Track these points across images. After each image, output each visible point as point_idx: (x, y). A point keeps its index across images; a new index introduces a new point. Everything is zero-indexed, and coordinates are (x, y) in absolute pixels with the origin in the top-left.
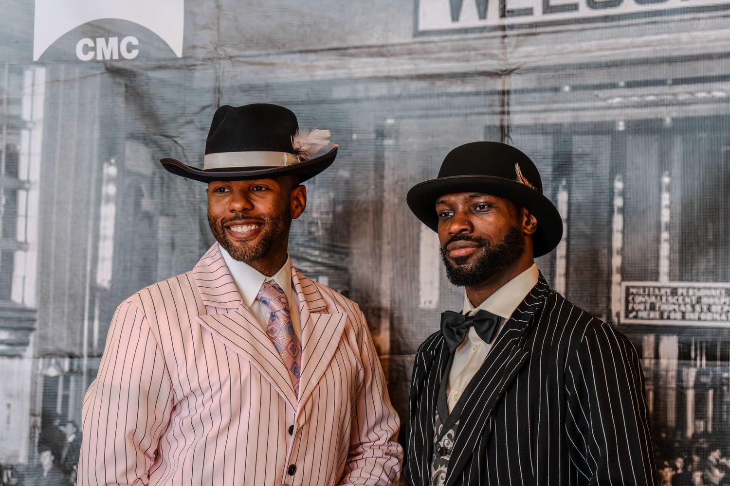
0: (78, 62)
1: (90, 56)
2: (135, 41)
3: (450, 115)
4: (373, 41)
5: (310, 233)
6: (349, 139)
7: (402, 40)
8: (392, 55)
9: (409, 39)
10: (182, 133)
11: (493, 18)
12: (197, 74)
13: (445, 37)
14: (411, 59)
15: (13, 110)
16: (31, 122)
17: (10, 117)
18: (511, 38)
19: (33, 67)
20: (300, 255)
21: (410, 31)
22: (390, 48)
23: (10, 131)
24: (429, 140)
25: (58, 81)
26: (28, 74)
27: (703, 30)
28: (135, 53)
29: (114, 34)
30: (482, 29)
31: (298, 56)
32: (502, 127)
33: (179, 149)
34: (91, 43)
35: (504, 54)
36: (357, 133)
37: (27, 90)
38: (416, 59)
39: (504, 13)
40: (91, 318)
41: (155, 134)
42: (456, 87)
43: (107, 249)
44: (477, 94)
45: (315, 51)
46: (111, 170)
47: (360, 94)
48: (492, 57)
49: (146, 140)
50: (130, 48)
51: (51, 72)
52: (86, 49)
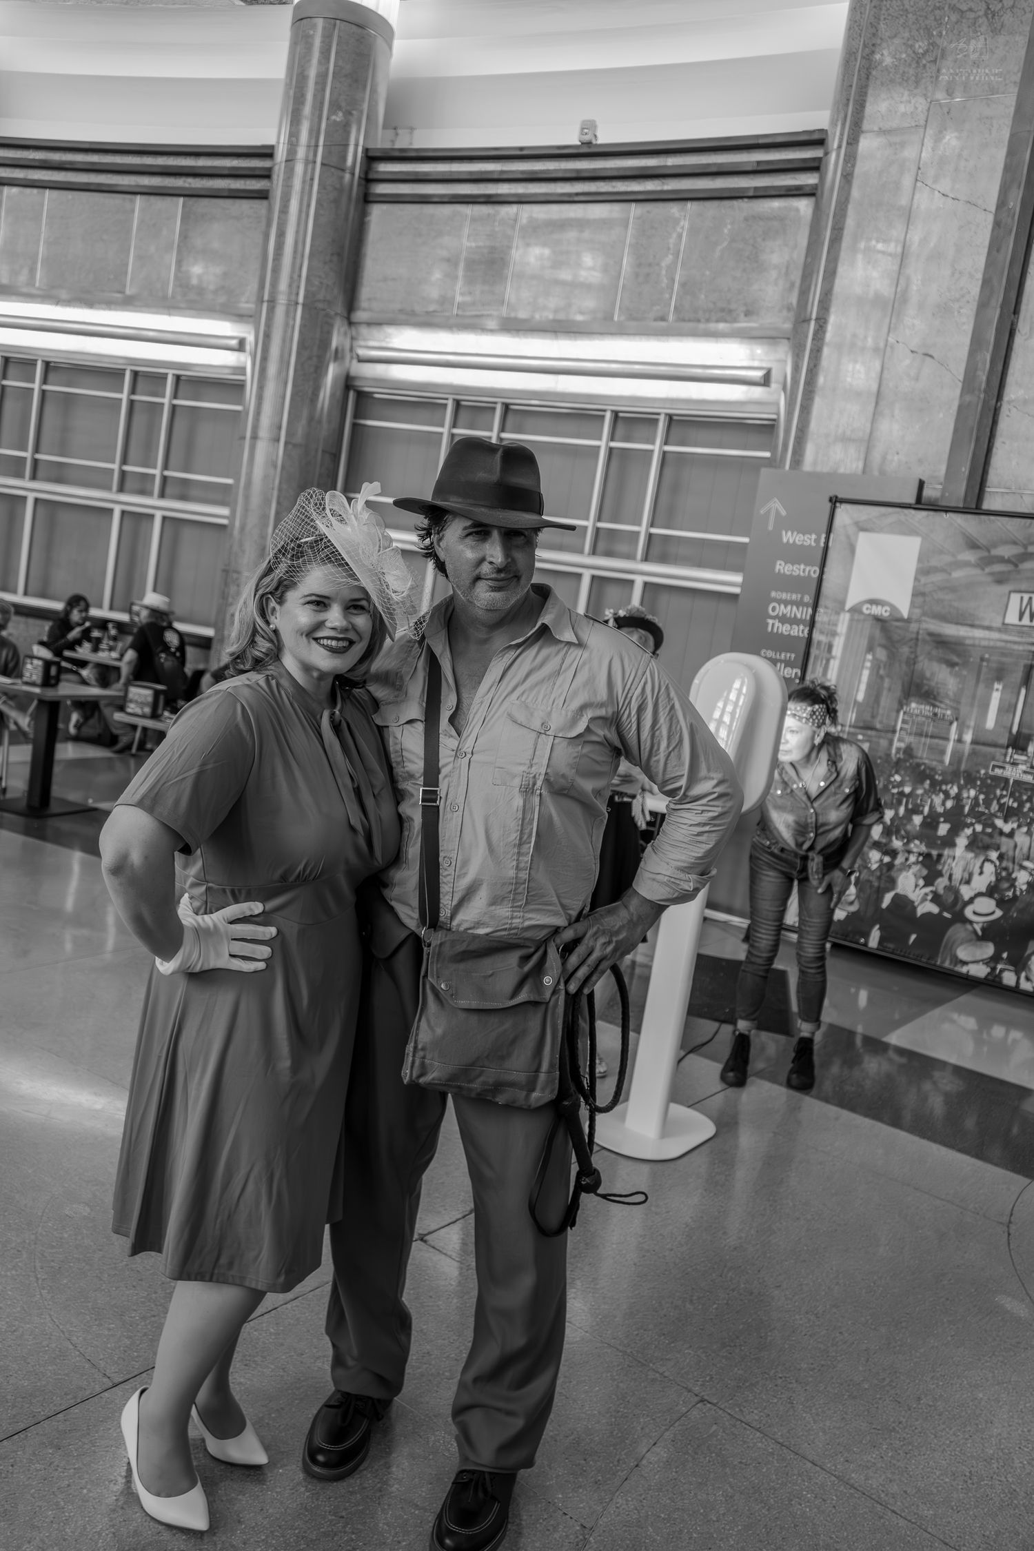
1: (869, 611)
2: (888, 609)
4: (985, 624)
7: (997, 626)
8: (993, 631)
9: (1001, 626)
10: (901, 646)
12: (912, 625)
13: (1016, 627)
14: (999, 633)
15: (834, 628)
19: (845, 613)
21: (1002, 623)
22: (993, 628)
25: (854, 620)
26: (842, 616)
28: (888, 614)
30: (1030, 627)
34: (870, 607)
37: (841, 621)
38: (1002, 634)
40: (852, 712)
41: (890, 646)
42: (1016, 647)
43: (863, 687)
46: (870, 657)
47: (976, 645)
49: (884, 647)
50: (886, 611)
51: (852, 616)
52: (867, 609)
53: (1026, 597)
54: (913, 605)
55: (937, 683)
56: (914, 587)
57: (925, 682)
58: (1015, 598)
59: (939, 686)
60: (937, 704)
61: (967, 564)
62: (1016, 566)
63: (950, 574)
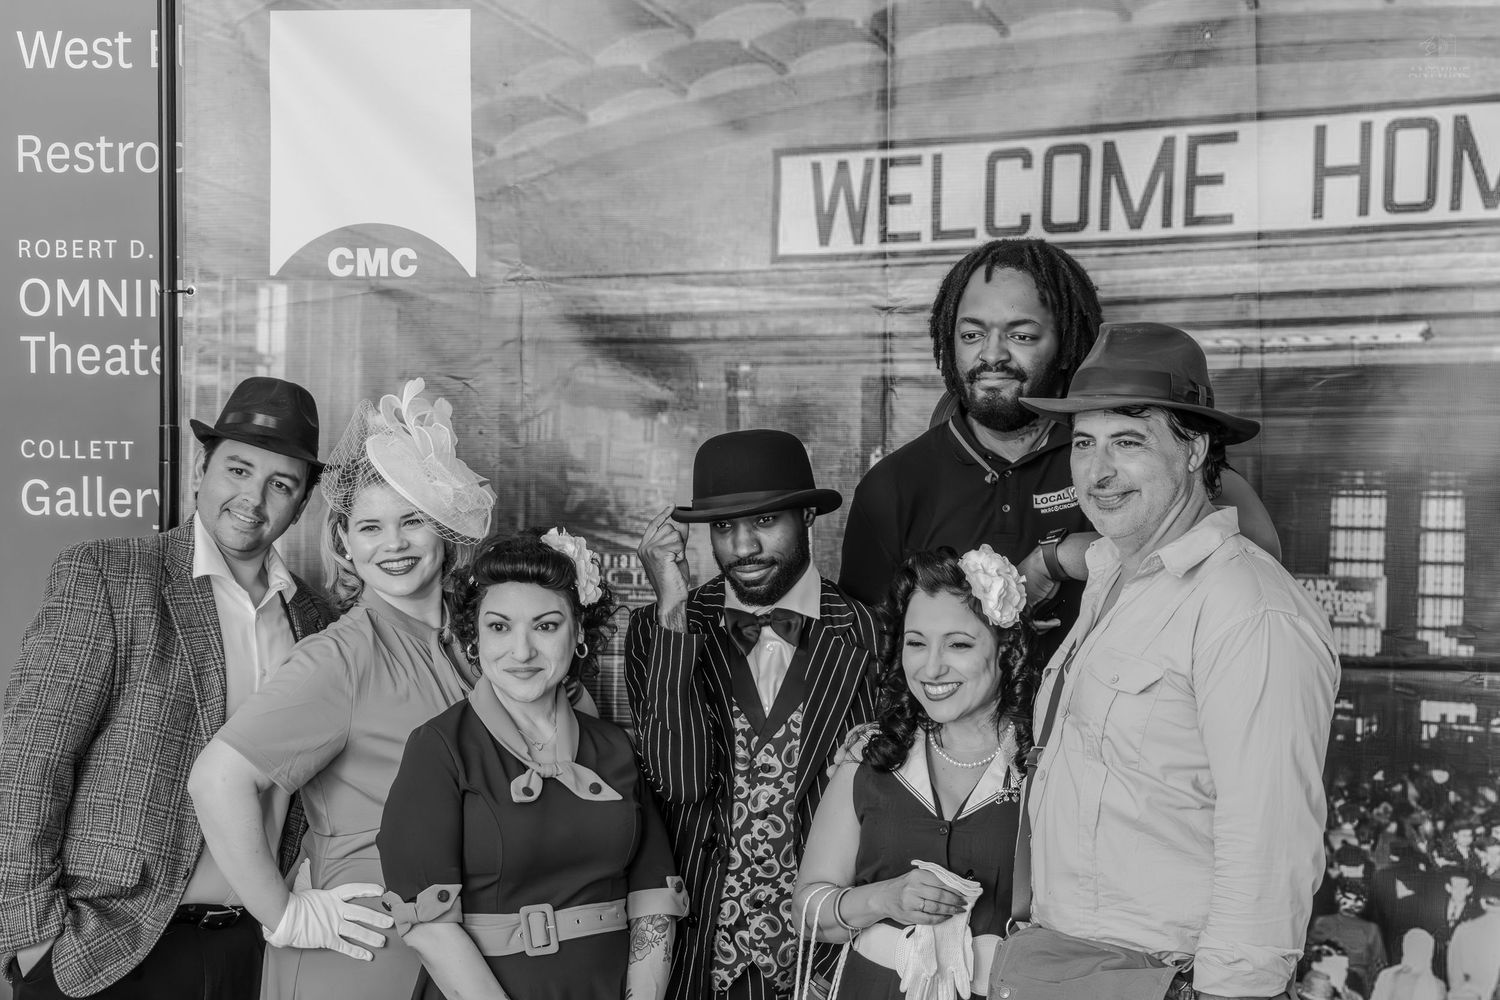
0: (331, 278)
1: (348, 270)
2: (412, 255)
3: (820, 363)
4: (721, 266)
5: (648, 503)
6: (694, 388)
7: (757, 267)
8: (744, 285)
9: (766, 266)
10: (477, 374)
11: (872, 243)
12: (496, 299)
13: (812, 265)
14: (766, 290)
15: (244, 340)
16: (270, 355)
17: (240, 349)
18: (893, 268)
19: (270, 283)
20: (634, 531)
21: (768, 255)
22: (742, 276)
23: (241, 366)
24: (794, 392)
25: (305, 303)
26: (263, 293)
27: (1126, 268)
28: (412, 270)
29: (382, 244)
30: (858, 256)
31: (624, 280)
32: (884, 378)
33: (473, 394)
34: (348, 254)
35: (886, 287)
36: (704, 381)
37: (264, 314)
38: (773, 290)
39: (885, 237)
41: (439, 374)
44: (852, 336)
45: (646, 276)
47: (707, 334)
48: (870, 290)
50: (405, 263)
51: (295, 291)
52: (342, 262)
53: (829, 163)
54: (486, 231)
55: (611, 474)
56: (476, 171)
57: (571, 476)
58: (796, 173)
59: (619, 481)
60: (625, 541)
61: (627, 80)
62: (782, 68)
63: (583, 118)
